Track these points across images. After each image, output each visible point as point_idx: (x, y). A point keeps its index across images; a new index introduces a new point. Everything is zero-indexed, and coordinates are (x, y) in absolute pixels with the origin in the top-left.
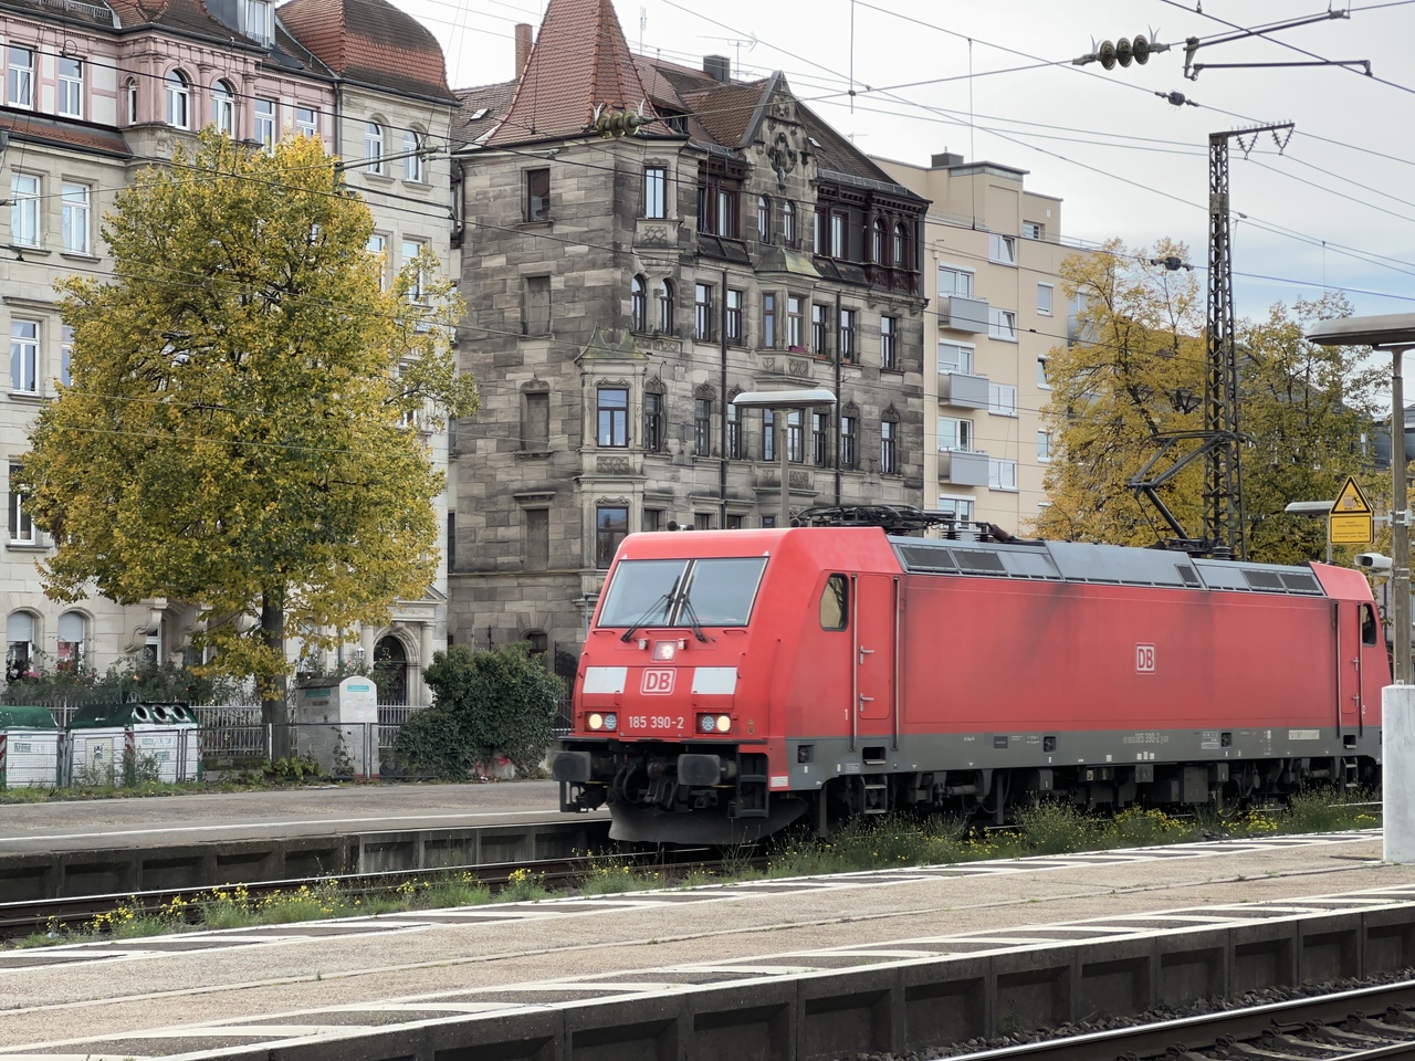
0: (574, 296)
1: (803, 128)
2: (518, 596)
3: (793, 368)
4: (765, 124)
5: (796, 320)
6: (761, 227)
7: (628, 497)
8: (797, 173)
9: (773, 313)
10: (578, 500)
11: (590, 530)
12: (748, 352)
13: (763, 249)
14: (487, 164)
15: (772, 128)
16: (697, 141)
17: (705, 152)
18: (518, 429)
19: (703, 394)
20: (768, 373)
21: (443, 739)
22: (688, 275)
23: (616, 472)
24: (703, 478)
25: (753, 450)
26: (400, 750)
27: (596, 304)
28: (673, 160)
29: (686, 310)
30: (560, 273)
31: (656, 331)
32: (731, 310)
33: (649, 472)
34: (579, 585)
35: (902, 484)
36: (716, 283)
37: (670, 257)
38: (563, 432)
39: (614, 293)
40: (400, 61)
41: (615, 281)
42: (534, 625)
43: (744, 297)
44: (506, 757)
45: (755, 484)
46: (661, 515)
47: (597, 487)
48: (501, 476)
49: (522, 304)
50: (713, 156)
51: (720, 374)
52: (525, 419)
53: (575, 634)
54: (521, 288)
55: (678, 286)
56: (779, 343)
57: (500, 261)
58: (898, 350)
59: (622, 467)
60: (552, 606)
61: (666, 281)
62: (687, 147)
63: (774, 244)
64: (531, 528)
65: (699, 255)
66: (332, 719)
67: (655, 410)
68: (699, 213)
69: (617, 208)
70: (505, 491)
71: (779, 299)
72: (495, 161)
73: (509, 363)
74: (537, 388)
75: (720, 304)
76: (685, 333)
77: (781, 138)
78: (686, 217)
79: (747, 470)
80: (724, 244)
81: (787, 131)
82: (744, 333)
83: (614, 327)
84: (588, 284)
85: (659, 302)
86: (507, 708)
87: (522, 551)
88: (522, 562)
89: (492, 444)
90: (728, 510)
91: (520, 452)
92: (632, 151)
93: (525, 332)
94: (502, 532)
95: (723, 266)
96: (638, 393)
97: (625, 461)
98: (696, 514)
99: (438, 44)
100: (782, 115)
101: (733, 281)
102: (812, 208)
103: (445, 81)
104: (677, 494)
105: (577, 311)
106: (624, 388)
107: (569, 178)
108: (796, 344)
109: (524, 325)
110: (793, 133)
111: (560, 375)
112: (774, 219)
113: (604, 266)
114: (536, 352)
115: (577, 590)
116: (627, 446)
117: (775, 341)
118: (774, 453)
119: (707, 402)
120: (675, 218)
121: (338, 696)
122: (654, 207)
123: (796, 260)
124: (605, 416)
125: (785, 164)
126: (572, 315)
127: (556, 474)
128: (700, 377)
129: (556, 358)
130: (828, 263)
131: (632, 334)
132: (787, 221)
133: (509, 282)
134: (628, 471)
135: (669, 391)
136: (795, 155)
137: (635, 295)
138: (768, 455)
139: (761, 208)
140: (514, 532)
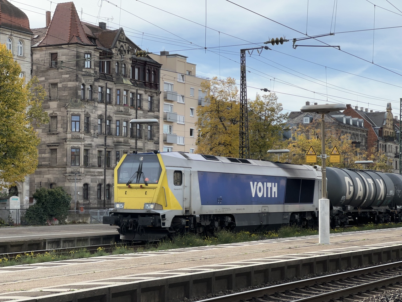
0: (65, 89)
1: (128, 43)
2: (48, 173)
3: (125, 110)
4: (118, 42)
5: (126, 97)
6: (116, 71)
7: (80, 146)
8: (126, 56)
9: (119, 95)
10: (66, 147)
11: (69, 155)
12: (113, 106)
13: (117, 77)
14: (39, 51)
15: (119, 43)
16: (99, 47)
17: (101, 50)
18: (48, 126)
19: (100, 117)
20: (118, 111)
21: (39, 213)
22: (96, 84)
23: (76, 139)
24: (100, 141)
25: (114, 133)
26: (26, 217)
27: (71, 92)
28: (93, 52)
29: (96, 94)
30: (61, 83)
31: (88, 100)
32: (108, 94)
33: (85, 139)
34: (66, 170)
35: (154, 143)
36: (104, 86)
37: (92, 79)
38: (61, 127)
39: (76, 89)
40: (17, 21)
41: (77, 85)
42: (52, 181)
43: (111, 91)
44: (56, 218)
45: (114, 142)
46: (89, 151)
47: (71, 143)
48: (43, 140)
49: (49, 91)
50: (104, 51)
51: (105, 112)
52: (50, 124)
53: (64, 184)
54: (49, 86)
55: (94, 87)
56: (121, 103)
57: (43, 79)
58: (153, 105)
59: (78, 137)
60: (58, 176)
61: (91, 86)
62: (97, 48)
63: (120, 76)
64: (52, 154)
65: (100, 79)
66: (7, 208)
67: (87, 122)
68: (99, 67)
69: (77, 64)
70: (44, 144)
71: (121, 91)
72: (42, 50)
73: (46, 108)
74: (54, 115)
75: (105, 92)
76: (95, 100)
77: (122, 46)
78: (96, 68)
79: (112, 138)
80: (106, 76)
81: (123, 44)
82: (111, 100)
83: (76, 98)
84: (69, 86)
85: (89, 91)
86: (56, 205)
87: (49, 161)
88: (49, 164)
89: (41, 130)
90: (107, 150)
91: (49, 133)
92: (81, 49)
93: (50, 99)
94: (43, 155)
95: (106, 82)
96: (83, 117)
97: (79, 136)
98: (98, 151)
99: (27, 17)
100: (122, 40)
101: (109, 86)
102: (130, 66)
103: (29, 27)
104: (93, 145)
105: (65, 93)
106: (79, 115)
107: (64, 56)
108: (125, 104)
109: (50, 97)
110: (125, 45)
111: (61, 111)
112: (120, 69)
113: (74, 81)
114: (53, 105)
115: (65, 172)
116: (79, 131)
117: (120, 103)
118: (119, 134)
119: (101, 120)
120: (93, 68)
121: (9, 202)
122: (87, 64)
123: (126, 80)
124: (73, 123)
125: (123, 54)
126: (64, 95)
127: (59, 139)
128: (100, 113)
129: (59, 107)
130: (134, 81)
131: (81, 100)
132: (123, 69)
133: (46, 85)
134: (80, 138)
135: (91, 116)
136: (126, 51)
137: (82, 89)
138: (118, 134)
139: (116, 66)
140: (47, 155)
